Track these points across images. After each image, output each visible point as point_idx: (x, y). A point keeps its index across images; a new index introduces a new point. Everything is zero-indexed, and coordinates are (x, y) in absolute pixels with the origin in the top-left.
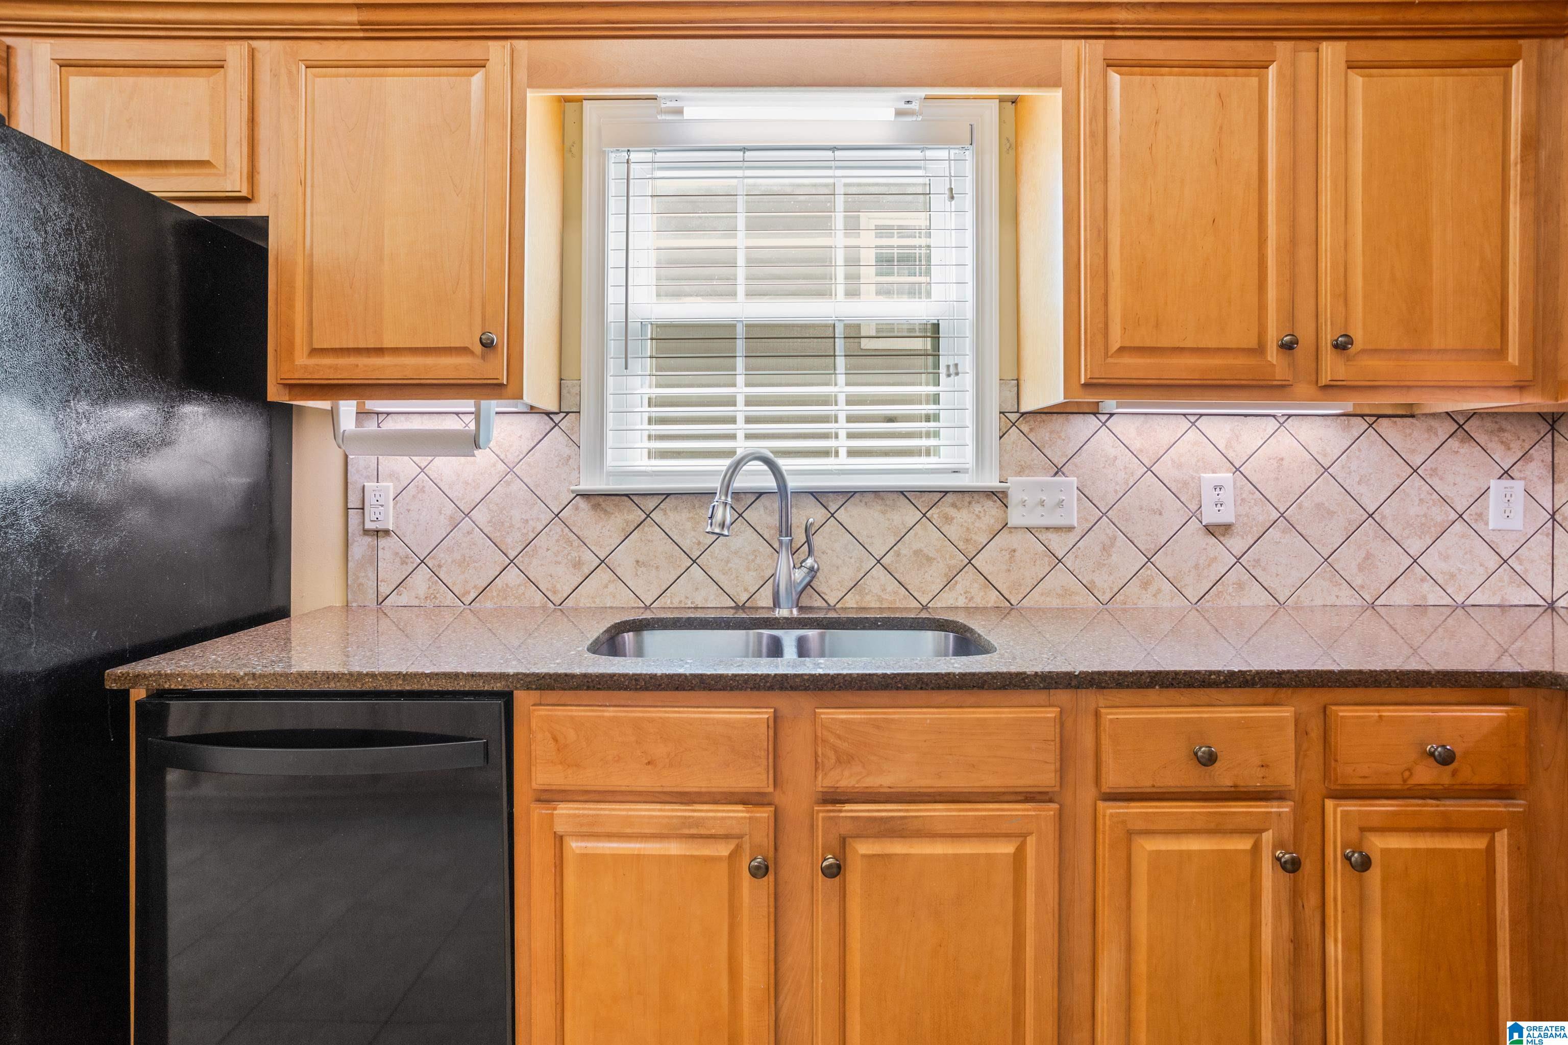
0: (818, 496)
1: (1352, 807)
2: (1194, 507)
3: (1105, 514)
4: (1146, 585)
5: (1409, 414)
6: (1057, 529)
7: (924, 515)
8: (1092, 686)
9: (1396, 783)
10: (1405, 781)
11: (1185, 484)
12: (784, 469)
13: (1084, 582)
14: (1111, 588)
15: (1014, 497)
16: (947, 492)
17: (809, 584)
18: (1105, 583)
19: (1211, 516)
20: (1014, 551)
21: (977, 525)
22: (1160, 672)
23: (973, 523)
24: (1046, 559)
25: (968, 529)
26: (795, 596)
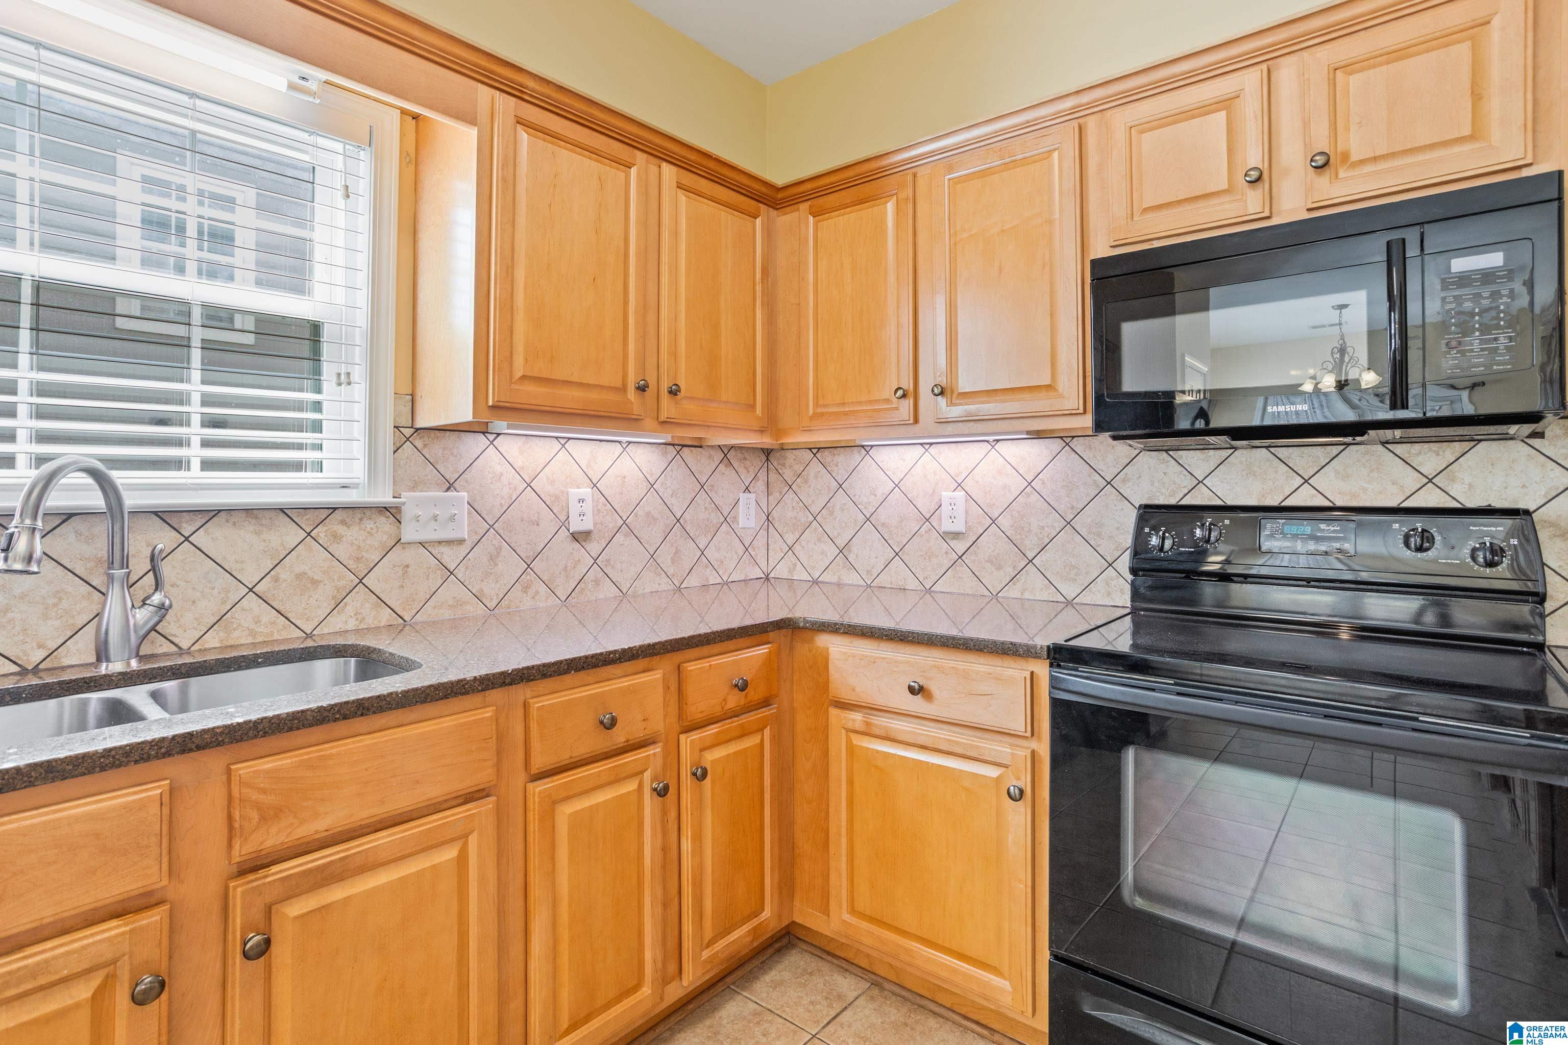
0: (162, 515)
2: (563, 518)
3: (491, 526)
4: (525, 589)
5: (698, 445)
6: (449, 542)
7: (309, 534)
8: (522, 681)
9: (718, 711)
10: (723, 708)
11: (557, 498)
12: (117, 483)
13: (474, 591)
14: (497, 595)
15: (408, 513)
16: (335, 509)
17: (154, 627)
18: (492, 590)
19: (576, 525)
20: (407, 566)
21: (368, 542)
22: (575, 659)
23: (364, 540)
24: (439, 572)
25: (359, 547)
26: (134, 640)
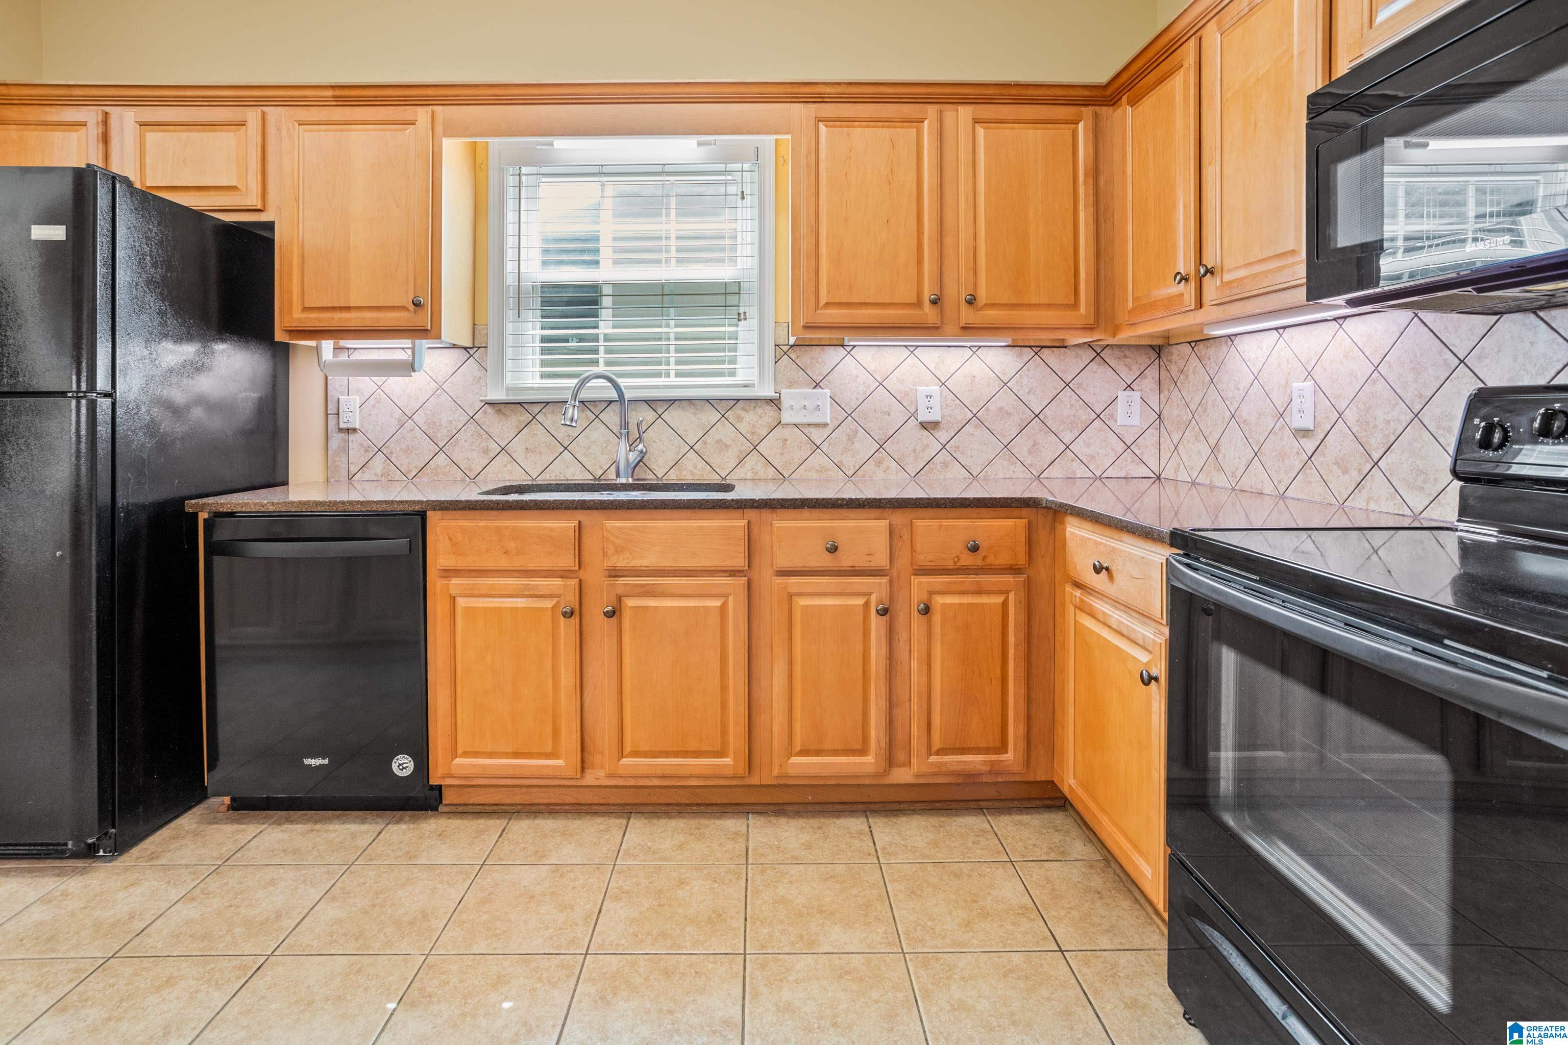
0: (649, 403)
1: (924, 579)
2: (912, 411)
3: (849, 415)
4: (879, 463)
6: (816, 425)
7: (723, 416)
9: (950, 565)
10: (955, 563)
11: (907, 394)
12: (622, 385)
13: (835, 461)
14: (854, 466)
15: (785, 403)
16: (739, 400)
17: (641, 460)
18: (850, 463)
19: (924, 416)
20: (786, 440)
21: (760, 422)
22: (808, 499)
23: (757, 421)
24: (809, 446)
25: (753, 425)
26: (630, 470)
